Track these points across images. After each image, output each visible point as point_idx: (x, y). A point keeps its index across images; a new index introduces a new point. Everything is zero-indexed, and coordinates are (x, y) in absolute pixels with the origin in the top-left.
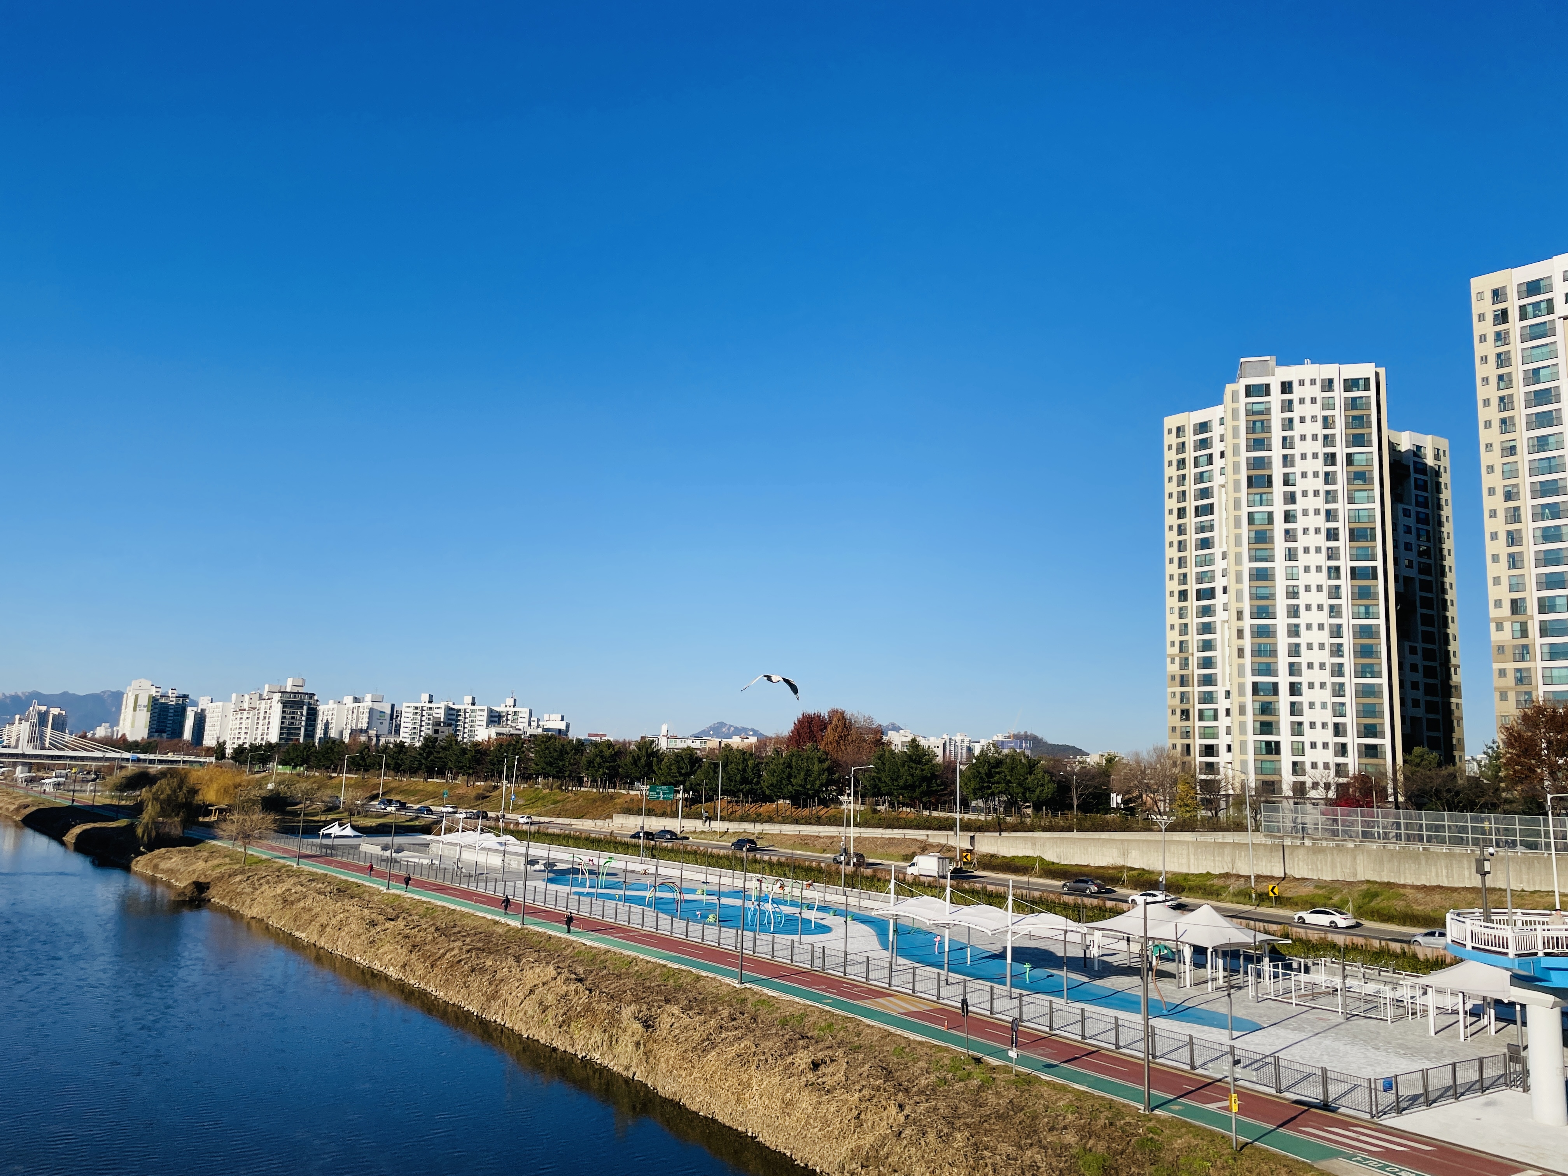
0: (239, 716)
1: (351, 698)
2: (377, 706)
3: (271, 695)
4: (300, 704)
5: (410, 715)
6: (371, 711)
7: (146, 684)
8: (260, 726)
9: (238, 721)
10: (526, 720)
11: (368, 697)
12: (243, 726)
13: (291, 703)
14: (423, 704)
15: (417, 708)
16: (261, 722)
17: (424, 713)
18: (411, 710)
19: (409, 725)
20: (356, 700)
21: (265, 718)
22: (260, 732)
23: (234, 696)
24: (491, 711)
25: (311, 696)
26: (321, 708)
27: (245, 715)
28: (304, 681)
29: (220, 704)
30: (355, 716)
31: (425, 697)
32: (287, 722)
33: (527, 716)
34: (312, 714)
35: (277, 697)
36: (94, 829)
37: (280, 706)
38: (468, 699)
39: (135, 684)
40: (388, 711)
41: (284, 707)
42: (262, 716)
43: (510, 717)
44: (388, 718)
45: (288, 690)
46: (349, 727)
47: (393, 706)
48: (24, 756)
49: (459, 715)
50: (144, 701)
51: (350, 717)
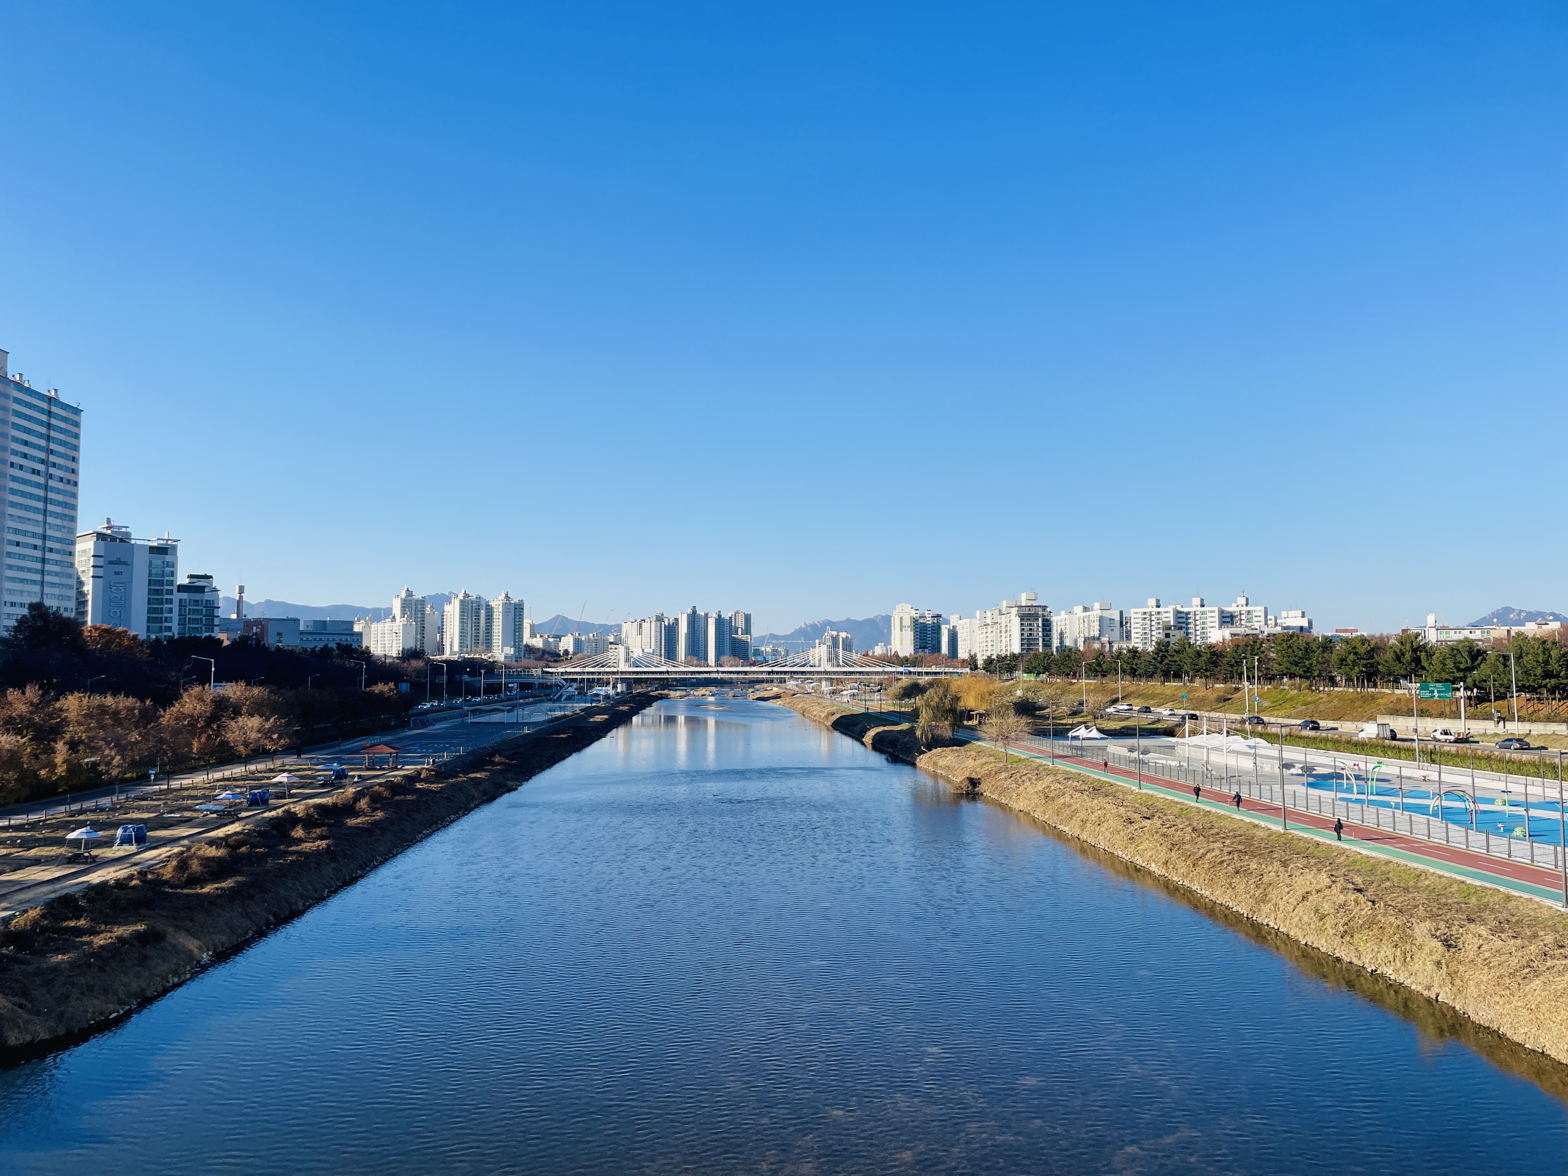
0: (985, 630)
1: (1080, 608)
2: (1106, 614)
3: (1009, 610)
4: (1035, 617)
5: (1140, 620)
6: (1101, 619)
7: (907, 607)
8: (1004, 640)
9: (984, 635)
10: (1262, 619)
11: (1097, 606)
12: (989, 639)
13: (1028, 616)
14: (1150, 609)
15: (1145, 613)
16: (1003, 634)
17: (1153, 618)
18: (1139, 615)
19: (1140, 630)
20: (1086, 609)
21: (1006, 631)
22: (1004, 644)
23: (978, 612)
24: (1221, 612)
25: (1044, 608)
26: (1054, 619)
27: (990, 630)
28: (1036, 595)
29: (968, 620)
30: (1086, 625)
31: (1152, 602)
32: (1026, 634)
33: (1262, 614)
34: (1047, 625)
35: (1014, 611)
36: (884, 731)
37: (1018, 619)
38: (1196, 601)
39: (899, 607)
40: (1118, 618)
41: (1021, 620)
42: (1003, 630)
43: (1243, 617)
44: (1118, 624)
45: (1023, 604)
46: (1082, 635)
47: (1121, 613)
48: (826, 672)
49: (1187, 618)
50: (907, 622)
51: (1082, 626)
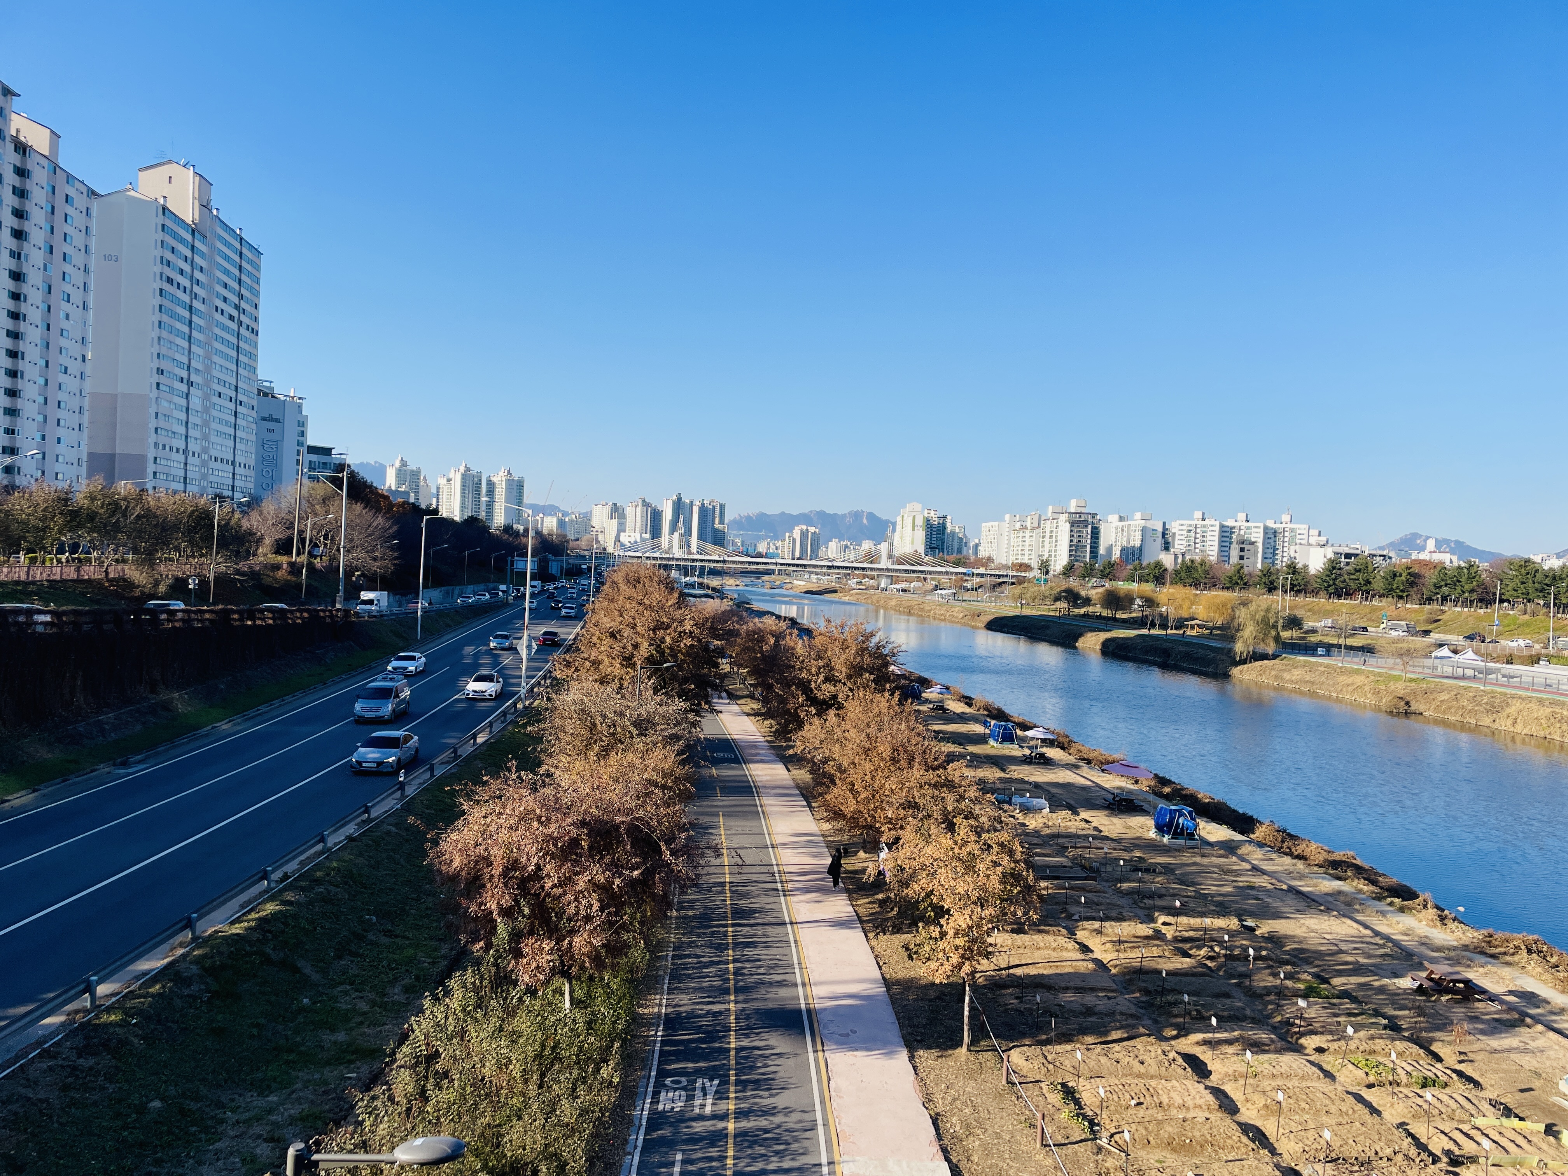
0: (1021, 534)
1: (1116, 517)
2: (1149, 524)
3: (1056, 516)
4: (1085, 524)
5: (1184, 532)
6: (1144, 530)
7: (918, 507)
8: (1047, 544)
9: (1021, 539)
10: (1305, 537)
11: (1138, 515)
12: (1027, 544)
13: (1077, 523)
14: (1196, 522)
15: (1190, 526)
16: (1047, 539)
17: (1198, 530)
18: (1184, 527)
19: (1183, 542)
20: (1121, 519)
21: (1051, 537)
22: (1047, 549)
23: (1007, 517)
25: (1094, 516)
26: (1102, 527)
27: (1028, 534)
28: (1086, 501)
29: (996, 523)
30: (1125, 534)
31: (1198, 515)
32: (1075, 540)
33: (1306, 532)
34: (1095, 534)
35: (1063, 517)
37: (1068, 525)
38: (1242, 516)
39: (909, 506)
40: (1160, 529)
41: (1072, 526)
42: (1047, 535)
43: (1287, 534)
44: (1160, 535)
45: (1073, 510)
46: (1119, 544)
47: (1164, 524)
48: (888, 570)
49: (1232, 533)
50: (920, 521)
51: (1119, 534)
